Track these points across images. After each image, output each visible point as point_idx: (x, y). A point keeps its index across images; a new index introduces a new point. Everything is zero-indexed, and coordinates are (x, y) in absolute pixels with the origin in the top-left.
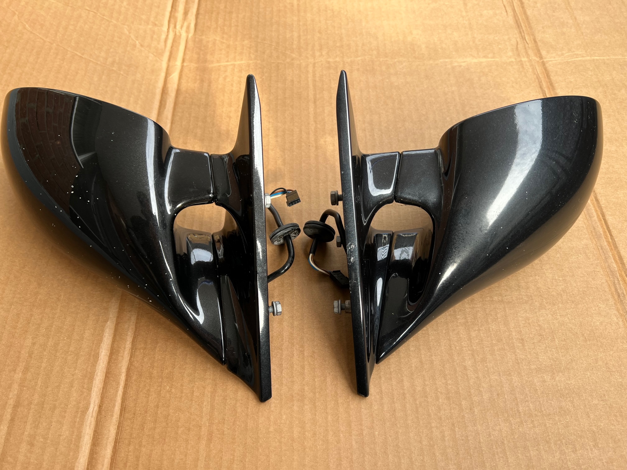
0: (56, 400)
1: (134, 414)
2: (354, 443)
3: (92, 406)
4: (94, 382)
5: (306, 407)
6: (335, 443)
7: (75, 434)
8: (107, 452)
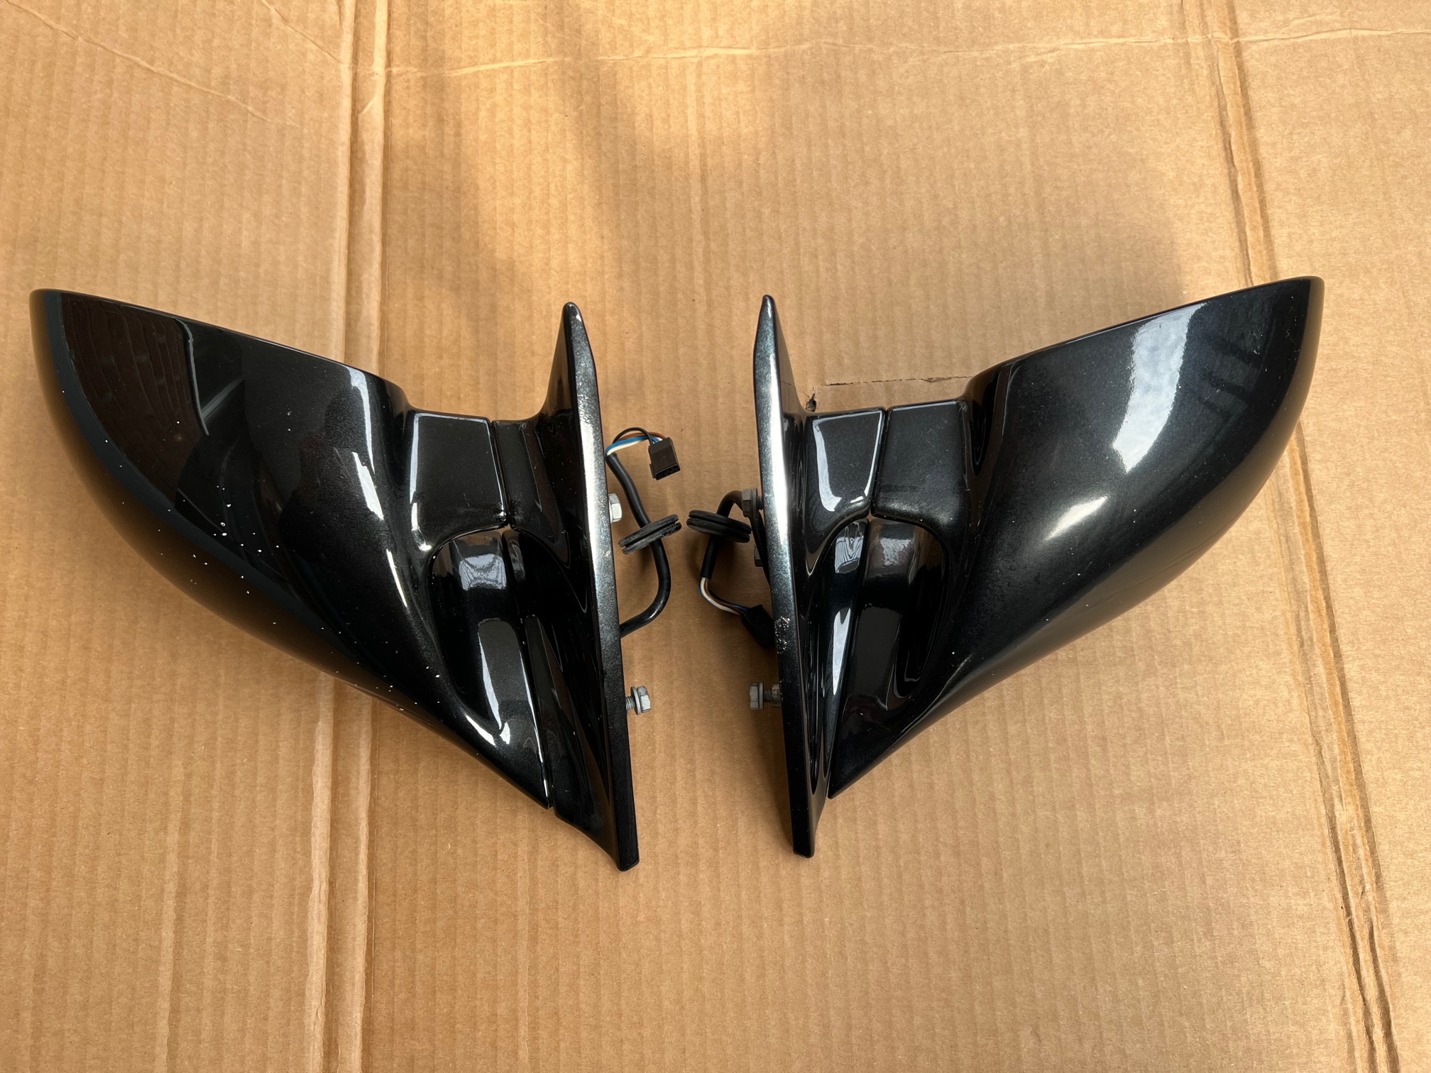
0: (251, 878)
1: (395, 895)
2: (786, 938)
3: (316, 883)
4: (313, 839)
5: (701, 876)
6: (755, 939)
7: (296, 934)
8: (356, 963)
